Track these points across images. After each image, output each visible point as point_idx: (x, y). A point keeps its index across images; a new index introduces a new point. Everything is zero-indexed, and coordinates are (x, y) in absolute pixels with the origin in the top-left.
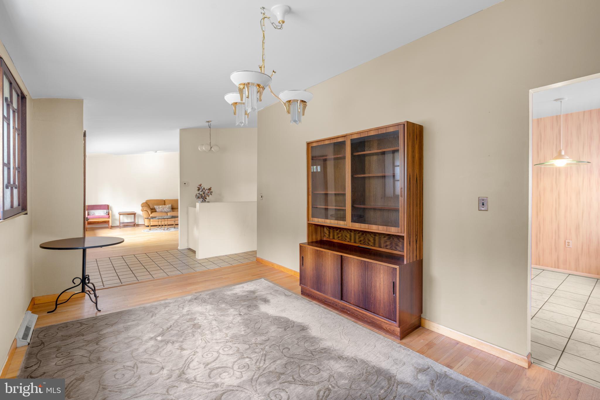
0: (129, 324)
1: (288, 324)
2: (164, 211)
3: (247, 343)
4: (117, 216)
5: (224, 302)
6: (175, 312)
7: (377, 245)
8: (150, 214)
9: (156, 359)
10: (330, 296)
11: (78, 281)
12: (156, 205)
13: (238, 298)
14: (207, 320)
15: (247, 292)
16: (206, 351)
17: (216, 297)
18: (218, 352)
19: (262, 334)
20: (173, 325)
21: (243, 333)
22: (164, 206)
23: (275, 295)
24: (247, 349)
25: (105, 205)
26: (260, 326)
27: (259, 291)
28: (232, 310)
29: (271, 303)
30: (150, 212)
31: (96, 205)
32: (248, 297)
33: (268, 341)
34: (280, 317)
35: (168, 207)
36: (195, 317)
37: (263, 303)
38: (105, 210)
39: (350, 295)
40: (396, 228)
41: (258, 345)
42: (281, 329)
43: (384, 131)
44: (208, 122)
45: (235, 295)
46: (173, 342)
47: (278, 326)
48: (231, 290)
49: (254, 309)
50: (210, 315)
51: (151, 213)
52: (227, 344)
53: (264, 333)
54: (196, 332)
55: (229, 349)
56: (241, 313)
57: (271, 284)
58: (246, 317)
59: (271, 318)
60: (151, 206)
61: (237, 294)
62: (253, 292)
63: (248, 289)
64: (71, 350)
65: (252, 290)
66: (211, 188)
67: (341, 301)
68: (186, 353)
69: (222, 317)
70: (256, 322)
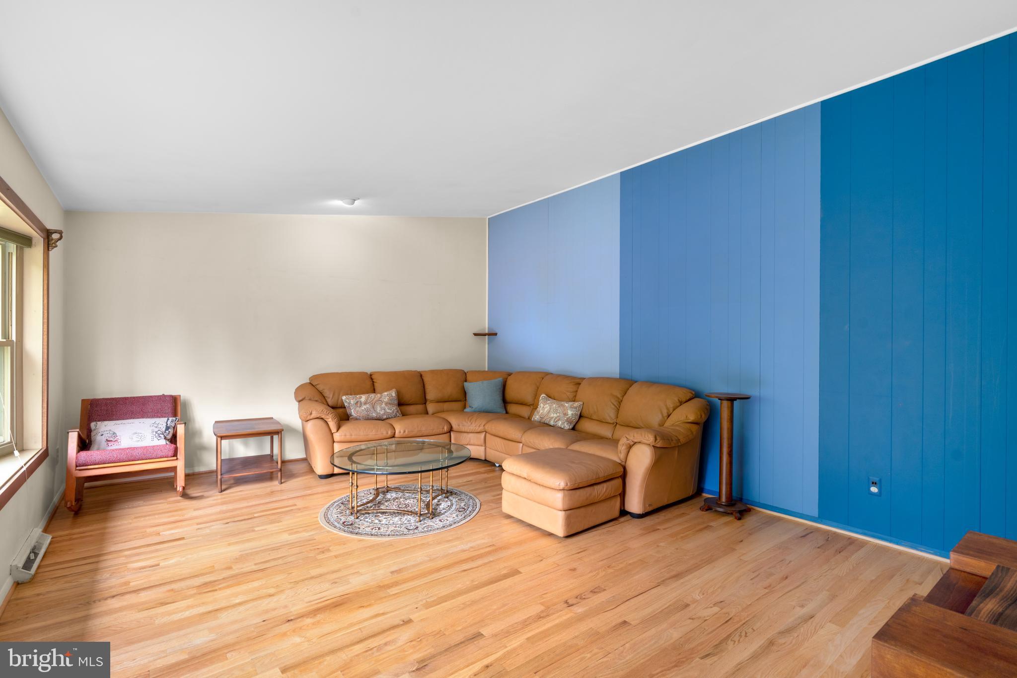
2: (374, 415)
4: (208, 437)
8: (334, 431)
12: (347, 394)
22: (372, 395)
25: (162, 398)
30: (332, 425)
31: (126, 399)
35: (386, 400)
38: (162, 417)
51: (338, 429)
60: (331, 396)
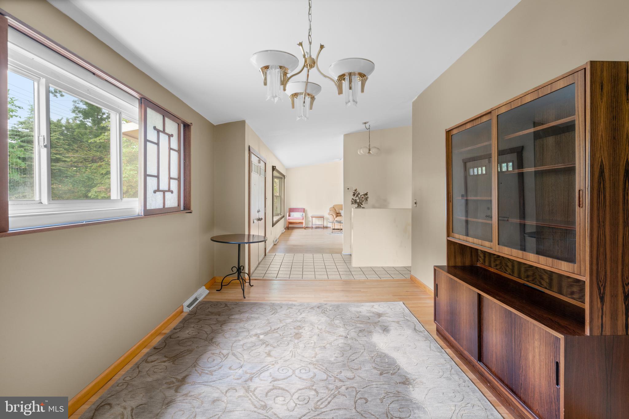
0: (252, 315)
1: (390, 369)
3: (327, 373)
4: (310, 217)
5: (342, 318)
6: (292, 315)
7: (555, 287)
8: (335, 218)
9: (244, 355)
10: (465, 350)
11: (235, 270)
13: (358, 317)
14: (310, 333)
15: (373, 313)
16: (285, 365)
17: (338, 310)
18: (294, 371)
19: (351, 369)
20: (281, 327)
21: (332, 359)
23: (402, 326)
24: (322, 380)
25: (302, 209)
26: (356, 358)
27: (387, 315)
28: (342, 329)
29: (389, 335)
30: (335, 216)
31: (296, 208)
32: (369, 319)
33: (351, 380)
34: (388, 355)
36: (304, 326)
37: (380, 331)
38: (302, 212)
39: (490, 357)
40: (571, 265)
41: (336, 381)
42: (377, 371)
43: (548, 90)
44: (365, 123)
45: (358, 313)
46: (268, 345)
47: (377, 367)
48: (358, 307)
49: (365, 336)
50: (318, 328)
52: (309, 366)
53: (353, 369)
54: (292, 341)
55: (306, 372)
56: (348, 336)
57: (407, 311)
58: (350, 342)
59: (375, 353)
60: (337, 210)
61: (360, 312)
62: (379, 315)
63: (376, 310)
64: (204, 325)
65: (381, 312)
66: (367, 193)
67: (479, 362)
68: (269, 359)
69: (327, 334)
70: (355, 352)
